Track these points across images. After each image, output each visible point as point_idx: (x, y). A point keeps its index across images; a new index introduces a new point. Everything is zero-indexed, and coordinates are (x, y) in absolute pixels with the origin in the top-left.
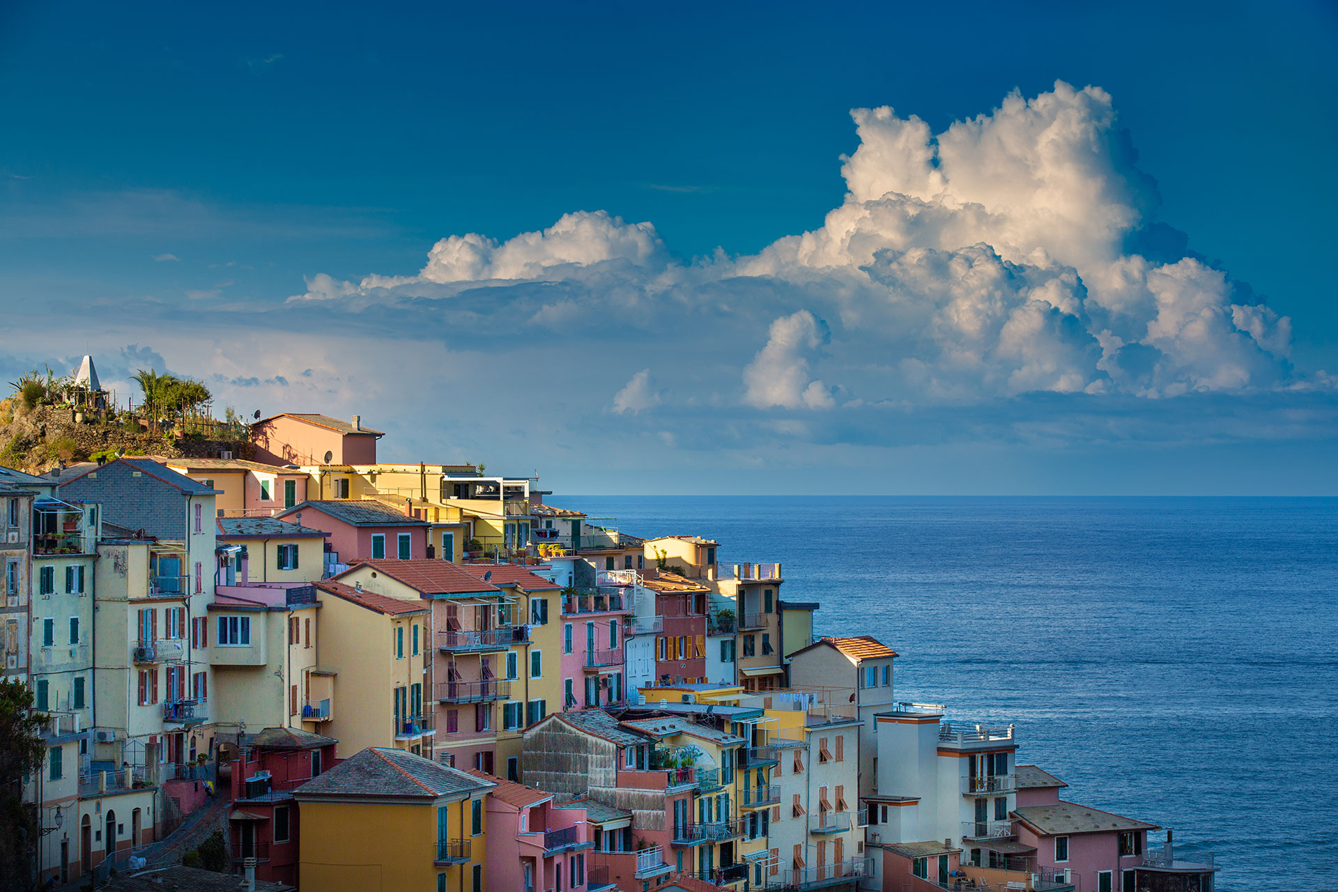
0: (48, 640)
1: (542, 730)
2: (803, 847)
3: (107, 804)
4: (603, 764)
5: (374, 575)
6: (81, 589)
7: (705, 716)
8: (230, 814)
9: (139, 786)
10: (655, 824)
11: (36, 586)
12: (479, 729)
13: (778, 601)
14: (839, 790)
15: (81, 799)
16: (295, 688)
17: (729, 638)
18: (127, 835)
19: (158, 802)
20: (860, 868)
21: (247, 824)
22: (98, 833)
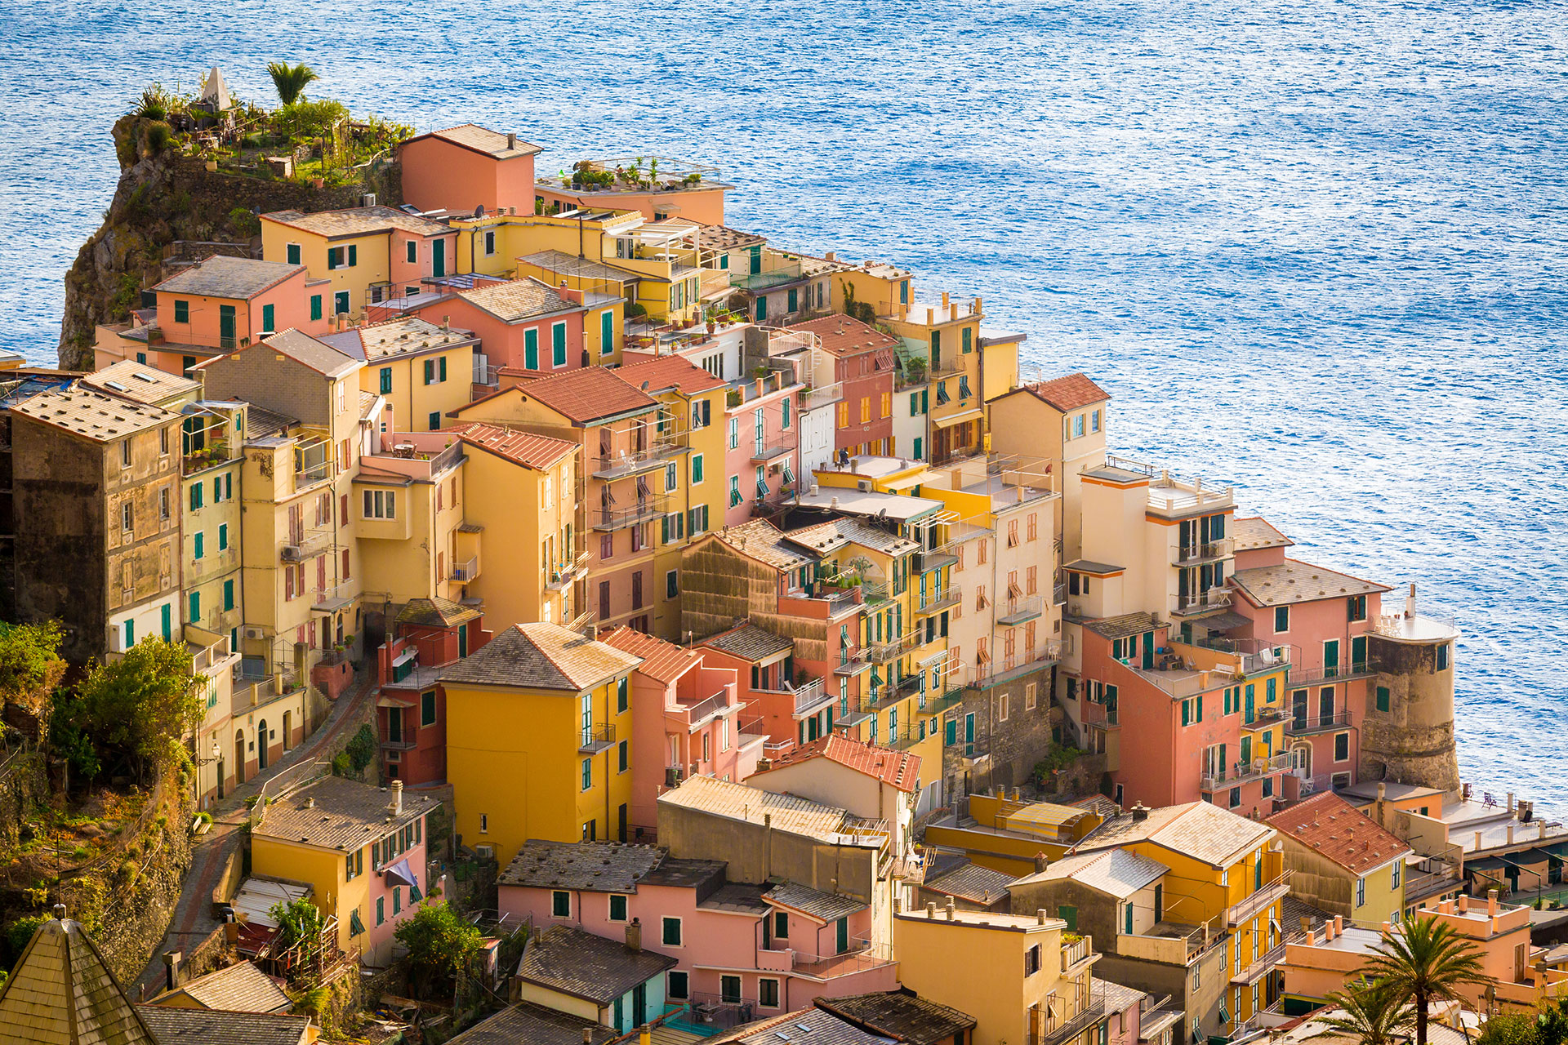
0: (199, 552)
1: (701, 549)
2: (989, 639)
3: (258, 716)
4: (764, 589)
5: (524, 399)
6: (229, 495)
7: (878, 519)
8: (378, 701)
9: (288, 690)
10: (818, 654)
11: (186, 505)
12: (634, 549)
13: (977, 339)
14: (1032, 571)
15: (233, 717)
16: (441, 554)
17: (919, 390)
18: (279, 738)
19: (307, 701)
20: (1055, 650)
21: (395, 711)
22: (251, 744)
